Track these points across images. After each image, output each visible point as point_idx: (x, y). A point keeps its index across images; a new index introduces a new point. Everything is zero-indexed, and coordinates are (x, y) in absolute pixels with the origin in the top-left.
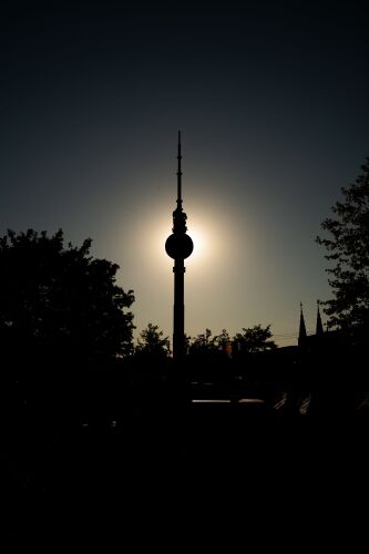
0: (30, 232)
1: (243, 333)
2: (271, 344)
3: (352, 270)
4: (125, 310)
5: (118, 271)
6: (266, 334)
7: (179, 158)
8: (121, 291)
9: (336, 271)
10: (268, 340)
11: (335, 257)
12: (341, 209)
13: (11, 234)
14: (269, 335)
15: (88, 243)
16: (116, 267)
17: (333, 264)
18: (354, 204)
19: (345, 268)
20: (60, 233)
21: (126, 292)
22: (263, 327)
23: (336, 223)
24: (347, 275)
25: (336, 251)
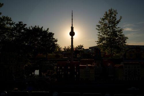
0: (36, 26)
1: (78, 46)
2: (83, 49)
3: (102, 35)
4: (56, 43)
5: (54, 35)
6: (82, 46)
7: (72, 16)
8: (55, 39)
9: (99, 35)
10: (83, 48)
11: (99, 32)
12: (100, 22)
13: (32, 27)
14: (83, 47)
15: (48, 29)
16: (54, 34)
17: (98, 34)
18: (103, 22)
19: (101, 34)
20: (42, 27)
21: (56, 39)
22: (82, 45)
23: (99, 26)
24: (101, 36)
25: (99, 31)
